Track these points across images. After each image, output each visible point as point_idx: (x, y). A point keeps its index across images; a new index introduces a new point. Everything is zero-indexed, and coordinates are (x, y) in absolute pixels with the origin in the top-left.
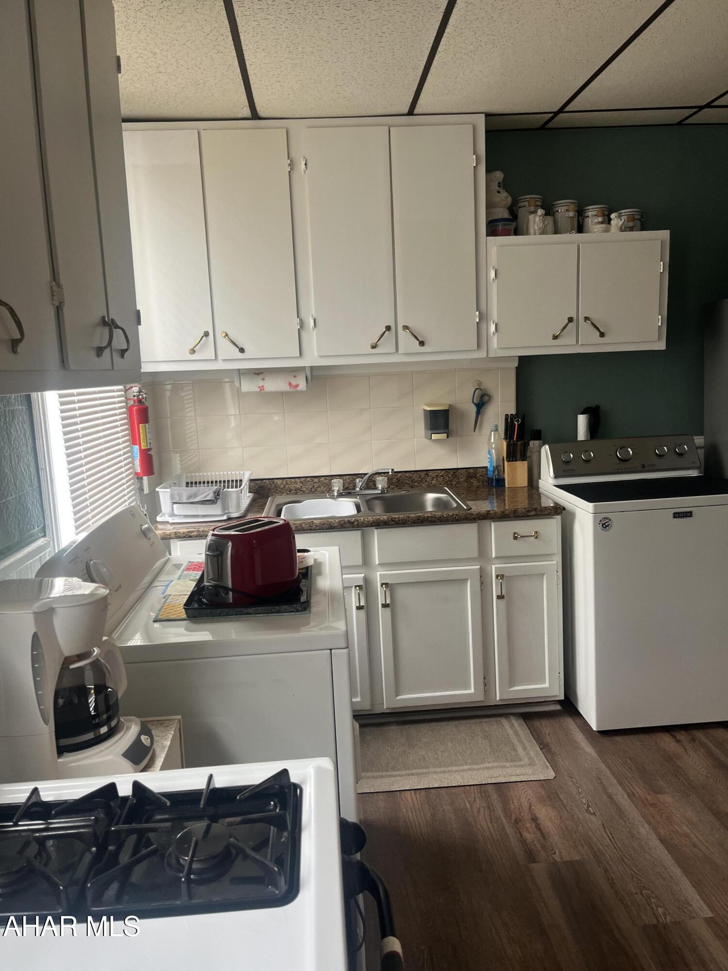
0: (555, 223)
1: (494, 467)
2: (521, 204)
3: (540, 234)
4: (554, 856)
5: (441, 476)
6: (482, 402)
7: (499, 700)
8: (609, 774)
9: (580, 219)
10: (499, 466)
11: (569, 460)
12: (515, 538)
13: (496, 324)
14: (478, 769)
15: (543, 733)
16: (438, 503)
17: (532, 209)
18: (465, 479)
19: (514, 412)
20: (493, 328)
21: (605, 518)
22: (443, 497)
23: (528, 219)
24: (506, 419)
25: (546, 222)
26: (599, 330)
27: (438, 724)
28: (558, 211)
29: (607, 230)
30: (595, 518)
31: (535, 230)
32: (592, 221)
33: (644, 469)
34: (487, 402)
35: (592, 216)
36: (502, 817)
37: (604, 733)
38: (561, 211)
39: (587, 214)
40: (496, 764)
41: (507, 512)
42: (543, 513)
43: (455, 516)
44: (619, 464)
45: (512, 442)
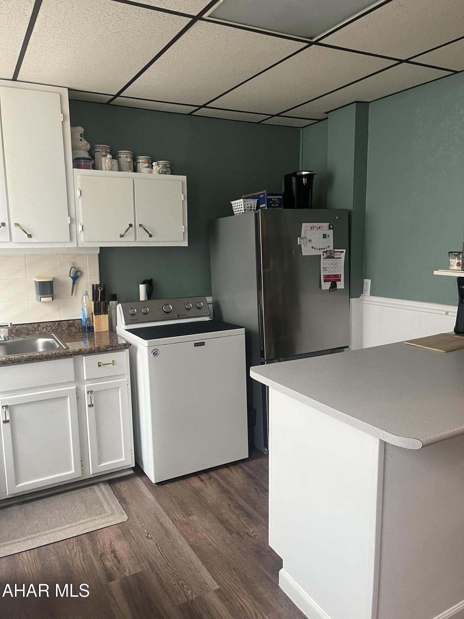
0: (119, 164)
1: (86, 319)
2: (96, 150)
3: (109, 170)
4: (125, 573)
5: (49, 326)
6: (76, 277)
7: (92, 474)
8: (161, 510)
9: (135, 163)
10: (90, 318)
11: (134, 313)
12: (99, 366)
13: (82, 226)
14: (76, 526)
15: (122, 491)
16: (47, 346)
17: (104, 153)
18: (66, 327)
19: (98, 283)
20: (80, 228)
21: (155, 349)
22: (51, 341)
23: (101, 159)
24: (93, 287)
25: (113, 163)
26: (149, 233)
27: (48, 499)
28: (121, 157)
29: (151, 172)
30: (149, 349)
31: (106, 167)
32: (142, 166)
33: (179, 318)
34: (80, 276)
35: (142, 162)
36: (92, 555)
37: (159, 484)
38: (123, 157)
39: (139, 161)
40: (89, 519)
41: (93, 349)
42: (117, 348)
43: (57, 354)
44: (164, 315)
45: (97, 303)
